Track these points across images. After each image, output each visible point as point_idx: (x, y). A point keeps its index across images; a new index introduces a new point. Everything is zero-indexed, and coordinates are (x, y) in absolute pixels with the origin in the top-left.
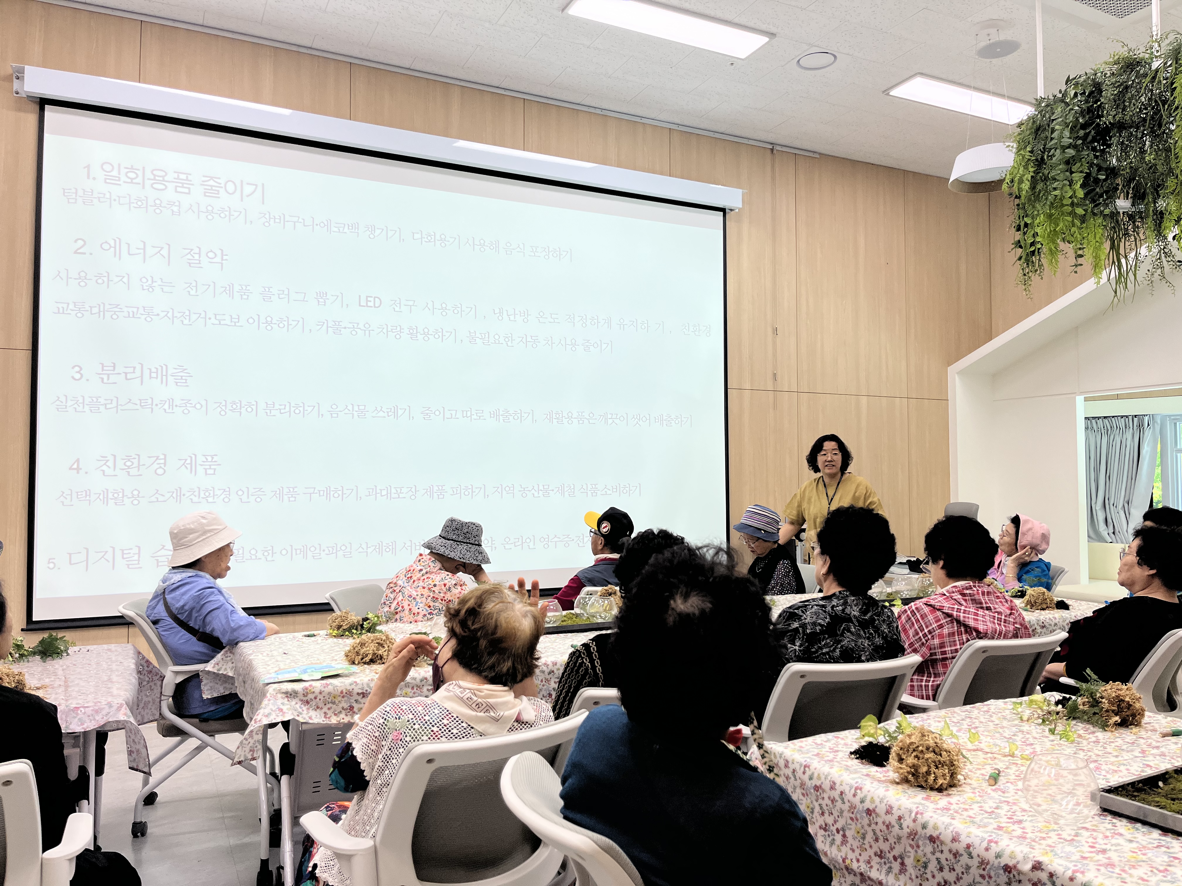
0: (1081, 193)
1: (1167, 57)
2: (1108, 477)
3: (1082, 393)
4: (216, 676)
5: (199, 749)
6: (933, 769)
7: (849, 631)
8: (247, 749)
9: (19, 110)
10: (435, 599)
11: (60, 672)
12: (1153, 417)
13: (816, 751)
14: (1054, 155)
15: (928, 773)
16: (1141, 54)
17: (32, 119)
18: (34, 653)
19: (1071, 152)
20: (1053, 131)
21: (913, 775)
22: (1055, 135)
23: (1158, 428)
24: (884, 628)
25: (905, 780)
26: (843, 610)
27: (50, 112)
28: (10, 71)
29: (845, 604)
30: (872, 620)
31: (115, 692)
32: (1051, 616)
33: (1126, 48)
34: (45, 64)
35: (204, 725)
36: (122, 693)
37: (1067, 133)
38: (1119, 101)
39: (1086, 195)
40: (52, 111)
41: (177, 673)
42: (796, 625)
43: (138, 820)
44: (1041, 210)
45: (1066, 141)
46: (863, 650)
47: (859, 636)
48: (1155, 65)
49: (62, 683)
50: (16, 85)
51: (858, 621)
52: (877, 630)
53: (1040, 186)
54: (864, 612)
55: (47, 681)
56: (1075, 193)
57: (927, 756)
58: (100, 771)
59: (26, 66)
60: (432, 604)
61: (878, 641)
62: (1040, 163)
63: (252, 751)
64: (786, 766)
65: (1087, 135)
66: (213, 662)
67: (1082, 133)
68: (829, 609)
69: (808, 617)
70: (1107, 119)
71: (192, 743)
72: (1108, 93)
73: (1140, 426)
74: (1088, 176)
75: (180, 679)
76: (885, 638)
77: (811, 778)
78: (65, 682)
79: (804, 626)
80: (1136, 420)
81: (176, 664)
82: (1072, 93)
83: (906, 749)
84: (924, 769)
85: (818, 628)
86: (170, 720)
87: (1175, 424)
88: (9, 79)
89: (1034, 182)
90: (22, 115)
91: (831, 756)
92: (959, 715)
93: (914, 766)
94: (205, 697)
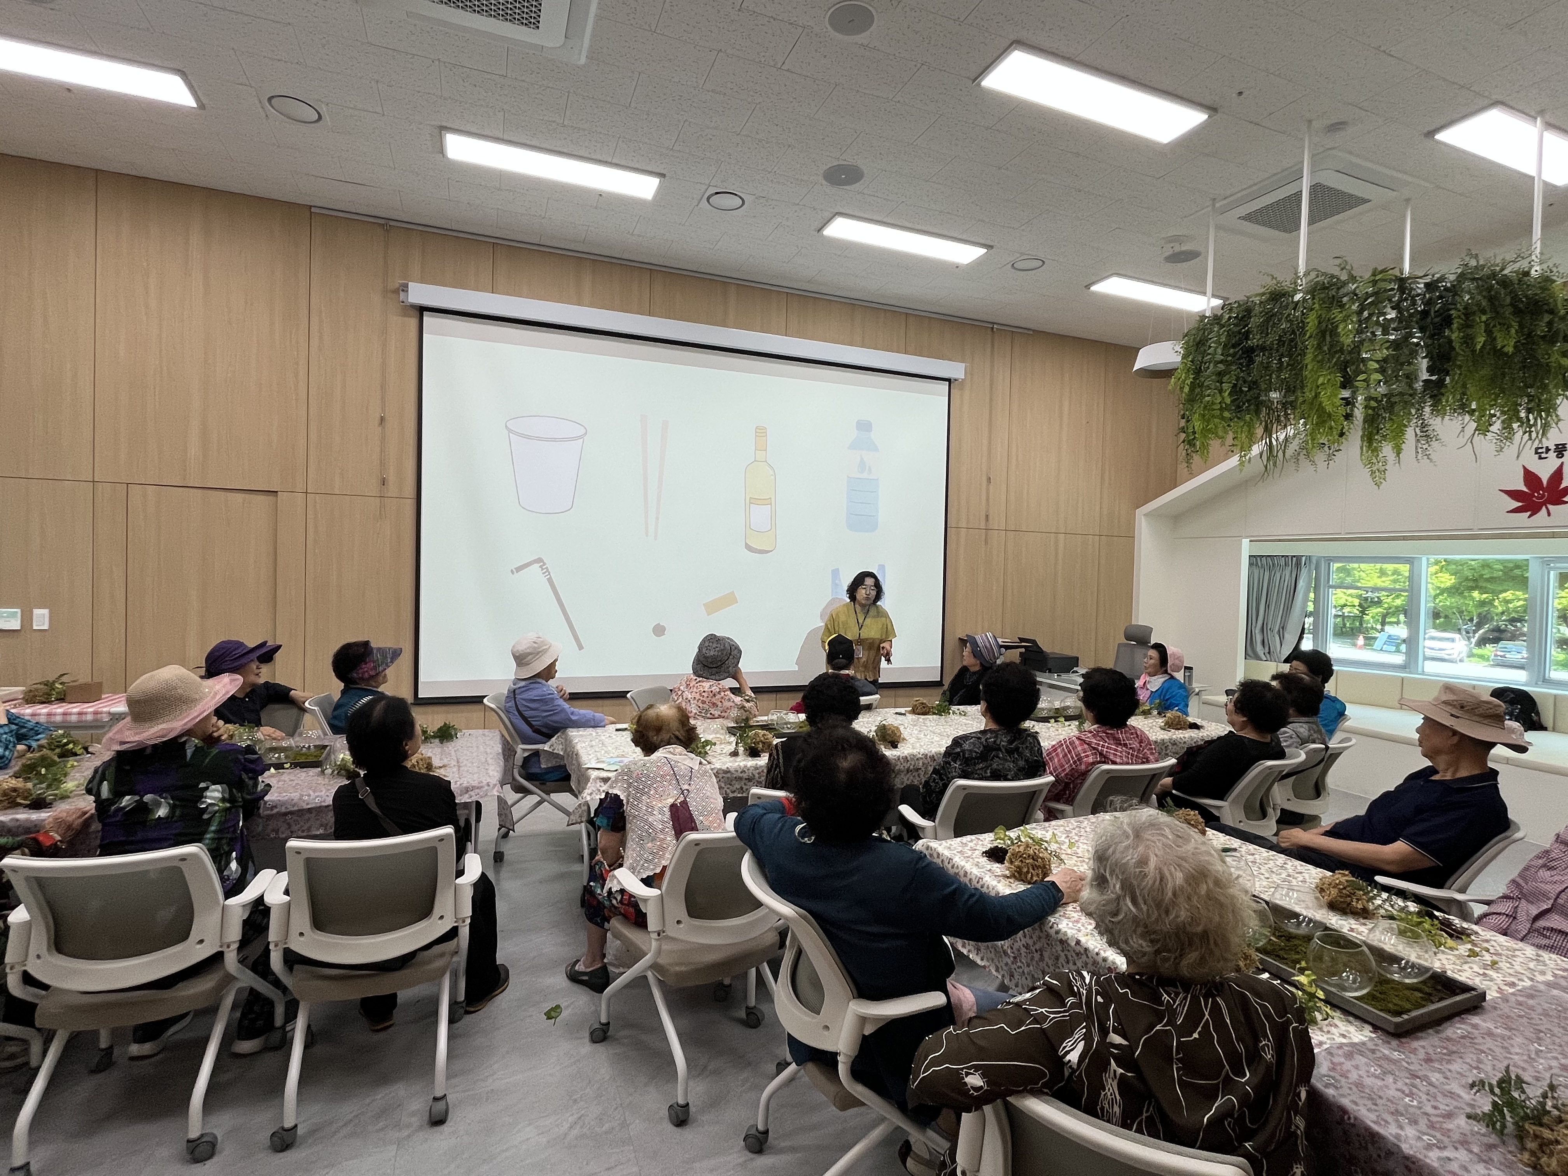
0: (1228, 401)
1: (1307, 293)
2: (1267, 606)
3: (1247, 537)
4: (552, 755)
5: (539, 803)
6: (1031, 870)
7: (998, 757)
8: (578, 815)
9: (405, 315)
10: (704, 702)
11: (453, 753)
12: (1309, 558)
13: (960, 849)
14: (1208, 368)
15: (1028, 872)
16: (1287, 285)
17: (413, 322)
18: (434, 737)
19: (1221, 367)
20: (1210, 347)
21: (1018, 873)
22: (1211, 351)
23: (1313, 567)
24: (1027, 753)
25: (1013, 876)
26: (995, 741)
27: (428, 319)
28: (397, 285)
29: (996, 737)
30: (1017, 749)
31: (491, 773)
32: (1182, 736)
33: (1274, 281)
34: (422, 281)
35: (543, 787)
36: (496, 774)
37: (1219, 351)
38: (1264, 329)
39: (1232, 402)
40: (428, 316)
41: (524, 750)
42: (958, 750)
43: (498, 850)
44: (1198, 409)
45: (1219, 357)
46: (1010, 770)
47: (1006, 760)
48: (1298, 297)
49: (455, 763)
50: (402, 296)
51: (1006, 749)
52: (1020, 754)
53: (1198, 390)
54: (1011, 742)
55: (445, 761)
56: (1223, 399)
57: (1027, 861)
58: (478, 820)
59: (410, 284)
60: (701, 705)
61: (1021, 763)
62: (1198, 372)
63: (581, 816)
64: (938, 857)
65: (1235, 354)
66: (549, 743)
67: (1232, 351)
68: (983, 740)
69: (966, 746)
70: (1254, 341)
71: (533, 799)
72: (1254, 322)
73: (1298, 565)
74: (1235, 385)
75: (526, 754)
76: (1026, 761)
77: (953, 867)
78: (458, 762)
79: (963, 751)
80: (1294, 559)
81: (523, 743)
82: (1227, 316)
83: (1015, 855)
84: (1025, 870)
85: (974, 754)
86: (519, 782)
87: (1329, 564)
88: (396, 292)
89: (1192, 387)
90: (406, 319)
91: (970, 853)
92: (1072, 824)
93: (1018, 867)
94: (543, 766)
